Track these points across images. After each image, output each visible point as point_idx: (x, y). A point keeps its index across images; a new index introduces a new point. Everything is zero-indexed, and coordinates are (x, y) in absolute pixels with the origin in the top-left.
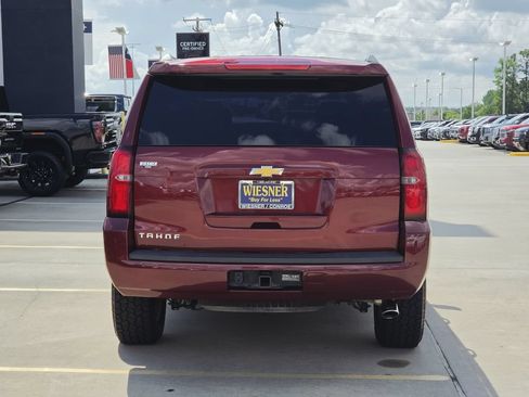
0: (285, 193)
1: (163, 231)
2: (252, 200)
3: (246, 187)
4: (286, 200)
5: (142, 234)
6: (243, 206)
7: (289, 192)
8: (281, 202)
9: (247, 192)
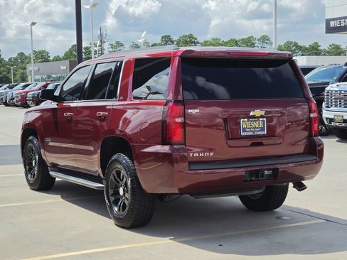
0: (261, 125)
1: (204, 152)
2: (247, 130)
3: (244, 123)
4: (262, 129)
5: (191, 155)
6: (243, 134)
7: (264, 124)
8: (260, 131)
9: (244, 126)
